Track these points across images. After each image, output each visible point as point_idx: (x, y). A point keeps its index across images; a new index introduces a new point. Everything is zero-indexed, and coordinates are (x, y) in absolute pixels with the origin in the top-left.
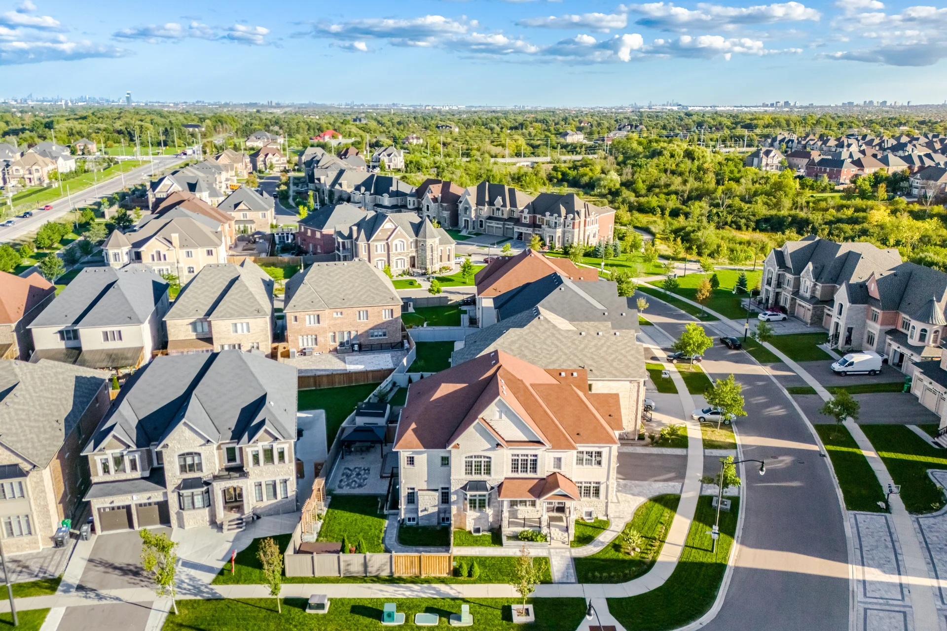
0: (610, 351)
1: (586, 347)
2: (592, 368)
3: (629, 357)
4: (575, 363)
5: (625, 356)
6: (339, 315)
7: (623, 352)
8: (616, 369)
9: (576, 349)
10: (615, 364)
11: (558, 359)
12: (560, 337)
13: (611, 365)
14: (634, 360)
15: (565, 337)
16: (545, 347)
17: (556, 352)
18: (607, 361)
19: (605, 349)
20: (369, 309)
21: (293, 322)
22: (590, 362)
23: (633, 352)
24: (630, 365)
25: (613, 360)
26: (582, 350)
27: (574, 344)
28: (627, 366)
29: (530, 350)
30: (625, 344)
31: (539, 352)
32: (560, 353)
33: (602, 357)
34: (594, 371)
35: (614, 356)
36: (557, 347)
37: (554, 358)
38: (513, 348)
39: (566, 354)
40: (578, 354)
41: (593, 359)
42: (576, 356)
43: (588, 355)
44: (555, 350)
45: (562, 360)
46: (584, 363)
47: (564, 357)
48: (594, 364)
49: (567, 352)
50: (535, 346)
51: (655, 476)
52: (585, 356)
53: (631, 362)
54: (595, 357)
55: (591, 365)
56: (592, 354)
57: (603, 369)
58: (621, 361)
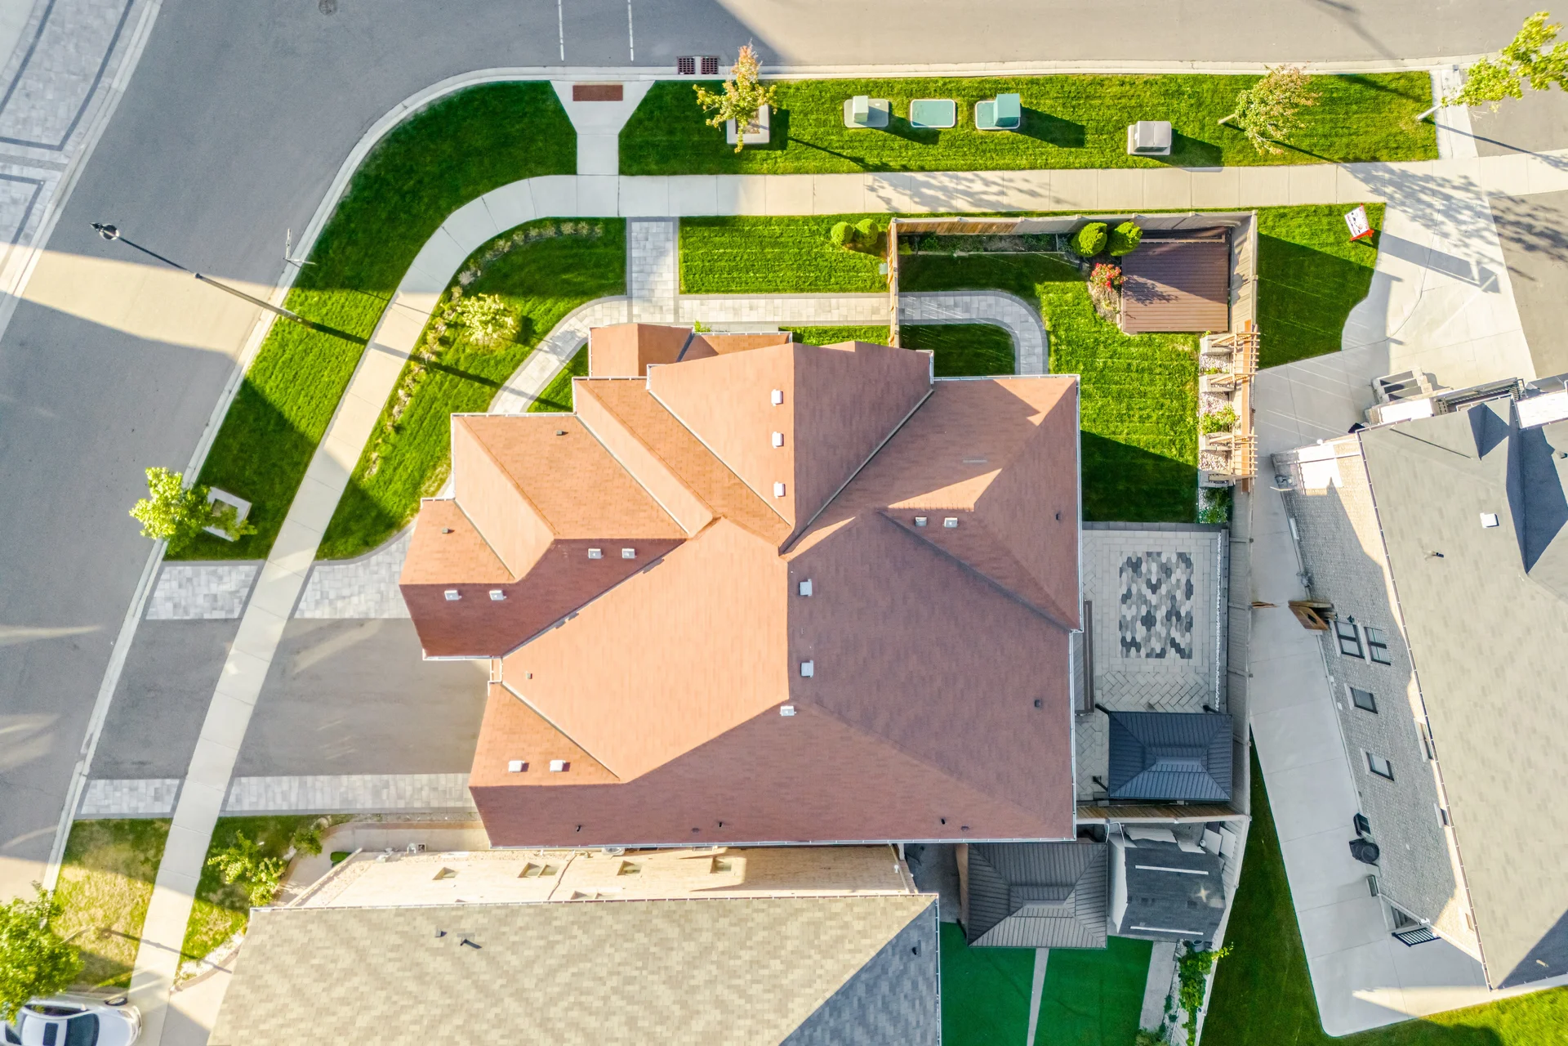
0: (345, 1012)
2: (438, 943)
3: (281, 987)
4: (492, 960)
5: (297, 992)
7: (297, 1010)
8: (348, 942)
9: (473, 1016)
10: (347, 959)
11: (552, 972)
13: (362, 954)
14: (271, 979)
16: (592, 1022)
17: (552, 1001)
18: (373, 972)
19: (363, 1021)
22: (438, 965)
23: (260, 1011)
24: (290, 960)
25: (349, 973)
26: (453, 1010)
28: (303, 955)
29: (649, 1005)
31: (616, 1001)
32: (539, 997)
33: (384, 984)
34: (431, 930)
35: (339, 991)
36: (544, 1024)
37: (564, 977)
38: (716, 1015)
39: (520, 995)
40: (472, 994)
41: (421, 978)
42: (482, 989)
43: (433, 994)
44: (554, 1012)
45: (538, 970)
46: (458, 962)
47: (528, 983)
48: (422, 956)
49: (512, 1005)
50: (631, 1022)
52: (446, 990)
53: (283, 972)
54: (412, 986)
55: (435, 952)
56: (418, 1001)
57: (394, 939)
58: (322, 974)
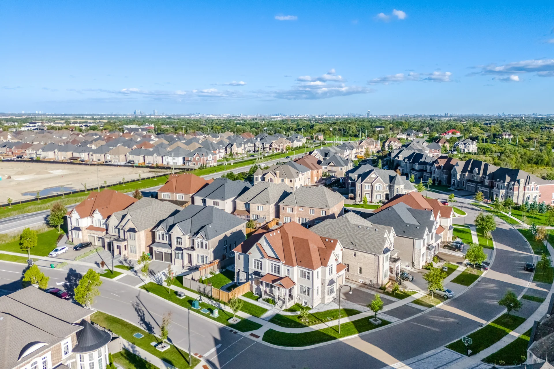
0: (369, 238)
1: (358, 234)
2: (356, 244)
3: (378, 243)
4: (350, 240)
5: (376, 242)
6: (302, 210)
7: (376, 239)
8: (368, 247)
9: (353, 234)
10: (369, 245)
11: (343, 237)
12: (348, 227)
13: (367, 245)
14: (379, 244)
15: (351, 227)
16: (340, 230)
17: (344, 233)
18: (365, 242)
19: (367, 236)
20: (315, 209)
21: (282, 210)
22: (356, 241)
23: (380, 240)
24: (376, 246)
25: (369, 243)
26: (356, 235)
27: (354, 231)
28: (374, 247)
29: (332, 230)
30: (378, 236)
31: (336, 232)
32: (345, 234)
33: (364, 240)
34: (357, 246)
35: (370, 241)
36: (345, 231)
37: (342, 236)
38: (325, 228)
39: (347, 235)
41: (359, 240)
42: (352, 237)
43: (358, 237)
44: (343, 232)
45: (344, 237)
46: (354, 241)
47: (346, 236)
48: (359, 243)
49: (348, 234)
50: (335, 229)
51: (360, 302)
52: (356, 238)
53: (378, 245)
54: (360, 239)
55: (357, 243)
56: (360, 237)
57: (362, 246)
58: (372, 243)
